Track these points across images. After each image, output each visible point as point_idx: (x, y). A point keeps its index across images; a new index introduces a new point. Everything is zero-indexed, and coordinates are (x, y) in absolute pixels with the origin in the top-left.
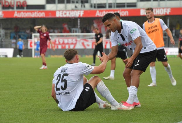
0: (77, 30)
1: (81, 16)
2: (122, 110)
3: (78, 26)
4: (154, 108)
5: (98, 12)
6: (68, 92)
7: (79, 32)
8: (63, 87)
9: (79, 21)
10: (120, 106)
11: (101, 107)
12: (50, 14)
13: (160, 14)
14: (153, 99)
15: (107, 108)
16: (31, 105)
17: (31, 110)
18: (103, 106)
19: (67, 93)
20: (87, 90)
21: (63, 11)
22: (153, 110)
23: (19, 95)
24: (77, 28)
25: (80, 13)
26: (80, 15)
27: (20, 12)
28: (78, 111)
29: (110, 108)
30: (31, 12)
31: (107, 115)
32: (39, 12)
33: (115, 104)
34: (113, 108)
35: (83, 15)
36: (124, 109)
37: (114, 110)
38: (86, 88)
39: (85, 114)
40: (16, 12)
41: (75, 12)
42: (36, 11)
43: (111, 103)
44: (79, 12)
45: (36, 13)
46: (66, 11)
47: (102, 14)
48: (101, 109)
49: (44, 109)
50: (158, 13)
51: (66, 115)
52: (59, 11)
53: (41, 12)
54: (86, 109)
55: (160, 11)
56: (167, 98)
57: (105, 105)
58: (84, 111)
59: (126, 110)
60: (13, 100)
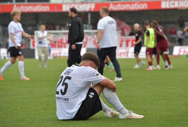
0: (88, 26)
1: (92, 9)
2: (132, 119)
3: (88, 21)
4: (169, 116)
5: (111, 5)
6: (67, 98)
7: (89, 29)
8: (63, 91)
9: (89, 16)
10: (129, 114)
11: (107, 115)
12: (55, 7)
13: (184, 7)
14: (170, 105)
15: (114, 117)
16: (26, 114)
17: (26, 120)
18: (110, 114)
19: (65, 99)
20: (91, 96)
21: (71, 4)
22: (168, 118)
23: (13, 102)
24: (87, 24)
25: (91, 6)
26: (90, 9)
27: (20, 6)
28: (81, 121)
29: (118, 116)
30: (33, 5)
31: (113, 124)
32: (42, 5)
33: (123, 112)
34: (121, 117)
35: (94, 9)
36: (135, 118)
37: (122, 119)
38: (90, 94)
39: (89, 124)
40: (15, 6)
41: (85, 5)
42: (39, 5)
43: (119, 111)
44: (89, 5)
45: (38, 7)
46: (74, 4)
47: (116, 7)
48: (107, 117)
49: (40, 118)
50: (181, 5)
51: (65, 125)
52: (66, 4)
53: (45, 5)
54: (90, 118)
55: (185, 4)
56: (186, 104)
57: (112, 114)
58: (88, 121)
59: (137, 119)
60: (5, 109)
